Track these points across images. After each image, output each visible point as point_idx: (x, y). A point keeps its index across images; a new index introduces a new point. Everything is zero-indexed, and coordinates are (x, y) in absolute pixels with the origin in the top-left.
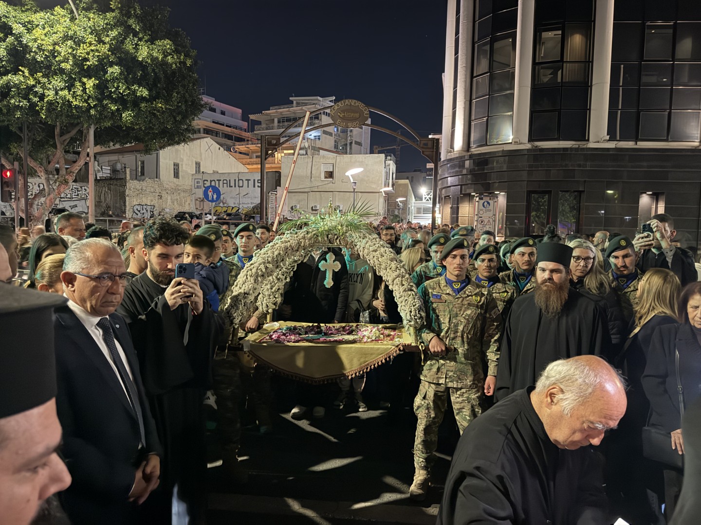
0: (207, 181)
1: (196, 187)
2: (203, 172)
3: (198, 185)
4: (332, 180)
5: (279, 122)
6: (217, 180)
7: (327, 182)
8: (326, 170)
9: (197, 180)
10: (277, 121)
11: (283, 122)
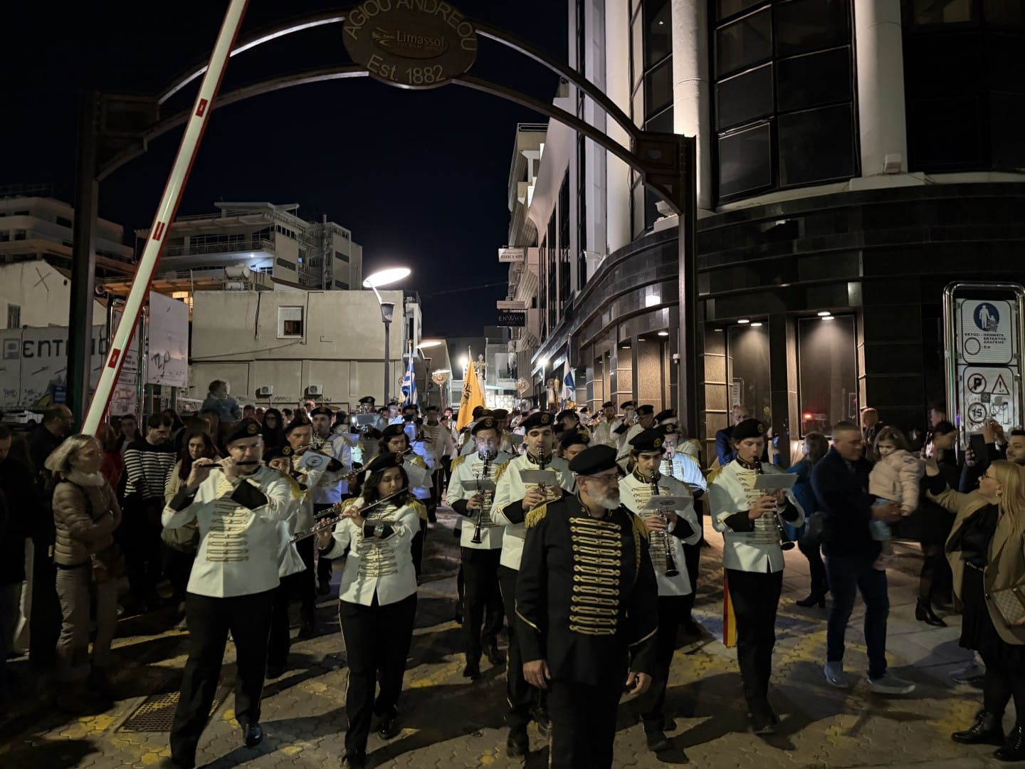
0: (32, 343)
1: (6, 356)
2: (25, 327)
3: (13, 351)
4: (299, 337)
5: (193, 242)
6: (54, 341)
7: (289, 342)
8: (287, 319)
9: (10, 342)
10: (189, 242)
11: (200, 242)
